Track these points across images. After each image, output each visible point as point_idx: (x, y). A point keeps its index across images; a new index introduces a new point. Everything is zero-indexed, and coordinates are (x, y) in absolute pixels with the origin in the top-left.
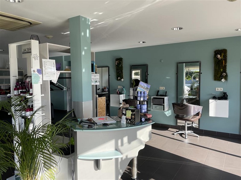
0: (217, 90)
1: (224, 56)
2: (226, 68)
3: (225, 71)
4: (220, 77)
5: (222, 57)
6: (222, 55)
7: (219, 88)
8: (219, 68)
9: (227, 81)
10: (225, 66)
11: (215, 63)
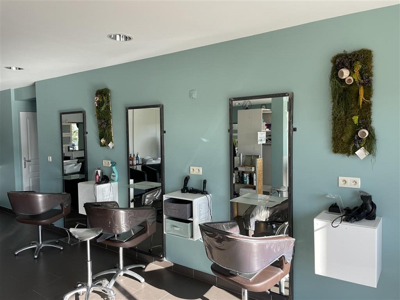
0: (341, 184)
1: (361, 73)
2: (370, 114)
3: (366, 122)
4: (349, 143)
5: (357, 76)
6: (357, 70)
7: (349, 179)
8: (346, 112)
9: (374, 155)
10: (368, 107)
11: (334, 98)
